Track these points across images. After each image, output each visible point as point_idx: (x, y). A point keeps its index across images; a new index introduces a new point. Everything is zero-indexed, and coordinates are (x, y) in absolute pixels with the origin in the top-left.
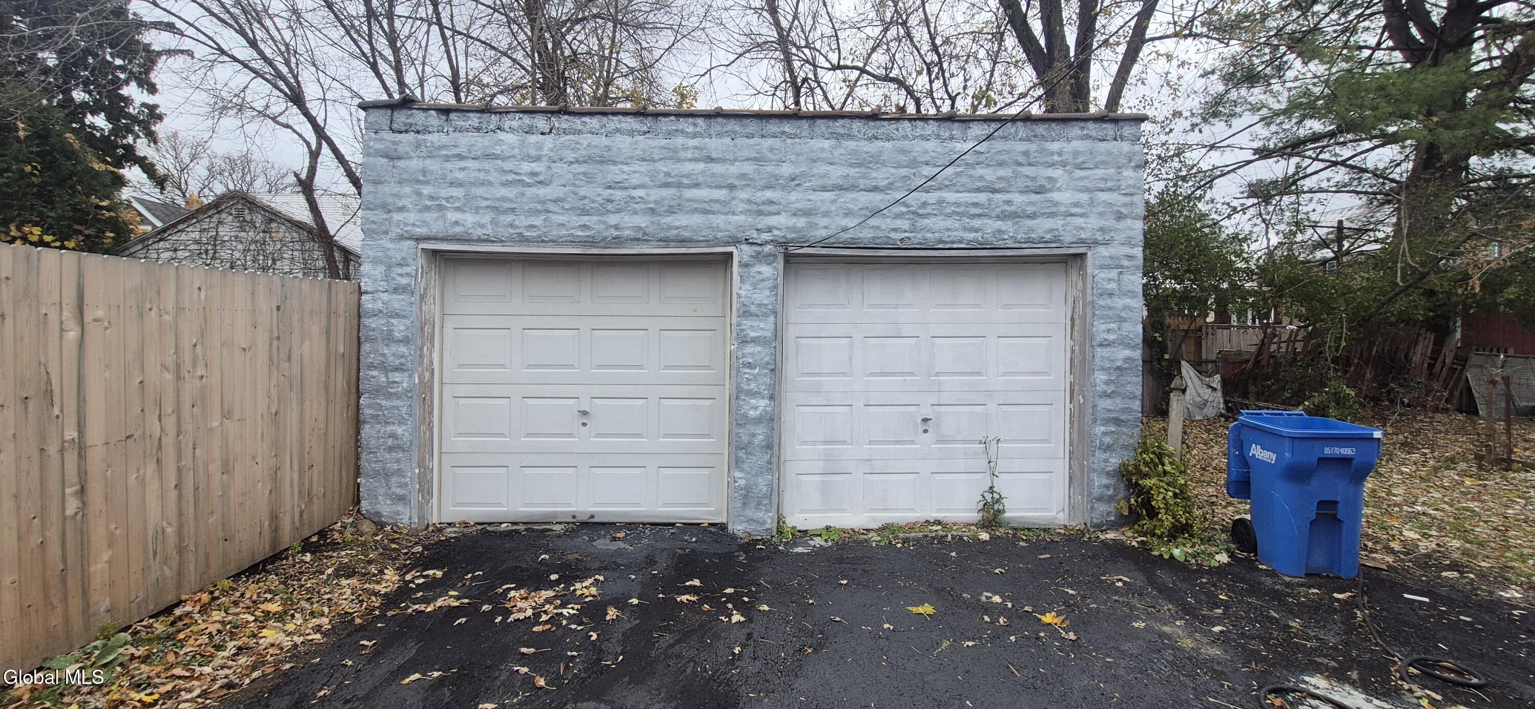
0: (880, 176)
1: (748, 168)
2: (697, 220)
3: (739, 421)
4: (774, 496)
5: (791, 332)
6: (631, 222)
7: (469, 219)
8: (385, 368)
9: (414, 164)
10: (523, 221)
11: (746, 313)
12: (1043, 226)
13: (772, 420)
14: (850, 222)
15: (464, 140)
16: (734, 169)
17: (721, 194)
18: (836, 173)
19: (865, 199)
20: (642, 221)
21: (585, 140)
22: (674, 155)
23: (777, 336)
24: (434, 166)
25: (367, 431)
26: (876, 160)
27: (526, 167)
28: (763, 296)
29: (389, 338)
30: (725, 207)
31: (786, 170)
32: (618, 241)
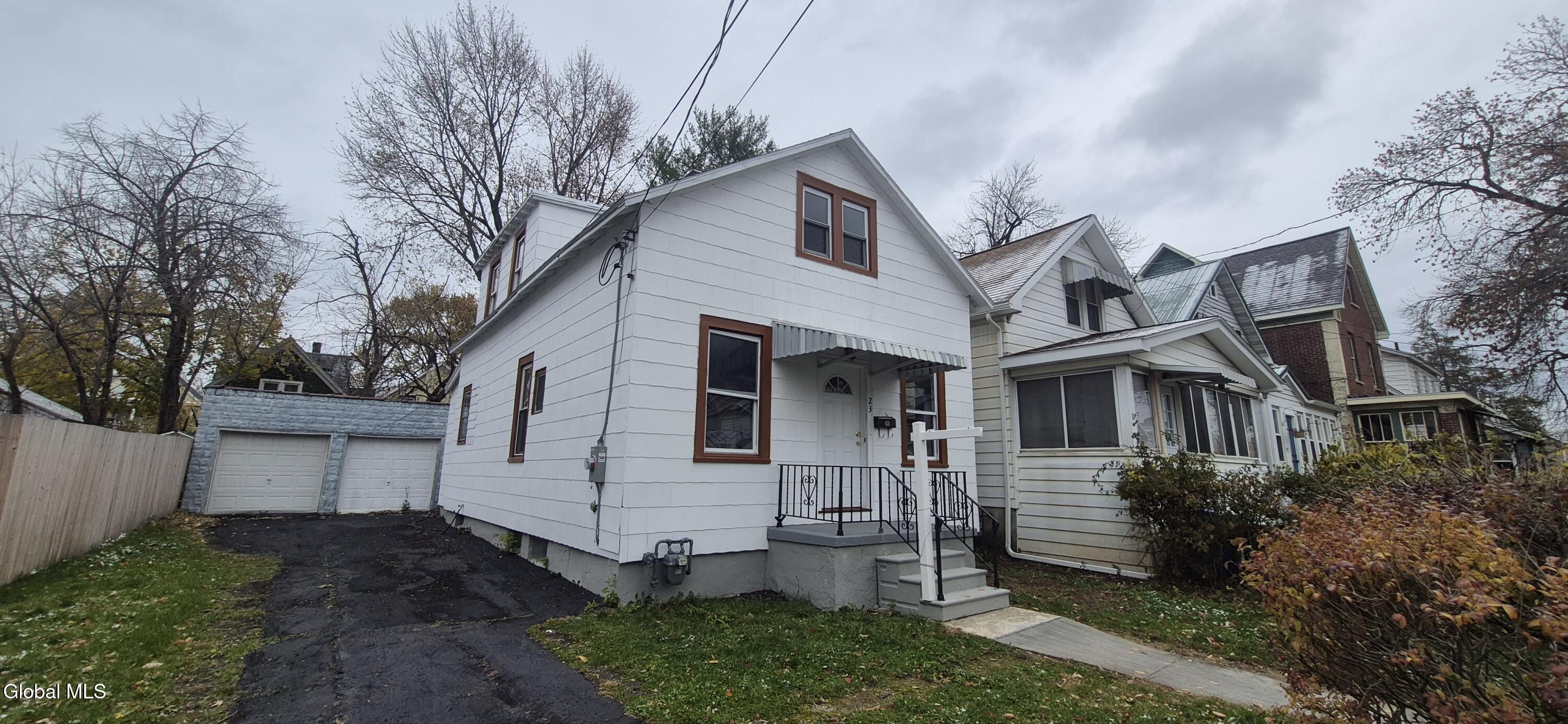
0: (382, 416)
1: (340, 412)
2: (321, 425)
3: (325, 481)
4: (335, 502)
5: (347, 457)
6: (297, 425)
7: (240, 422)
8: (199, 465)
9: (223, 405)
10: (259, 423)
11: (333, 452)
12: (429, 431)
13: (337, 481)
14: (371, 428)
15: (242, 399)
16: (335, 412)
17: (330, 419)
18: (368, 415)
19: (376, 422)
20: (302, 425)
21: (285, 401)
22: (316, 407)
23: (343, 458)
24: (229, 406)
25: (188, 484)
26: (381, 412)
27: (264, 408)
28: (340, 447)
29: (203, 456)
30: (331, 423)
31: (352, 413)
32: (293, 430)
